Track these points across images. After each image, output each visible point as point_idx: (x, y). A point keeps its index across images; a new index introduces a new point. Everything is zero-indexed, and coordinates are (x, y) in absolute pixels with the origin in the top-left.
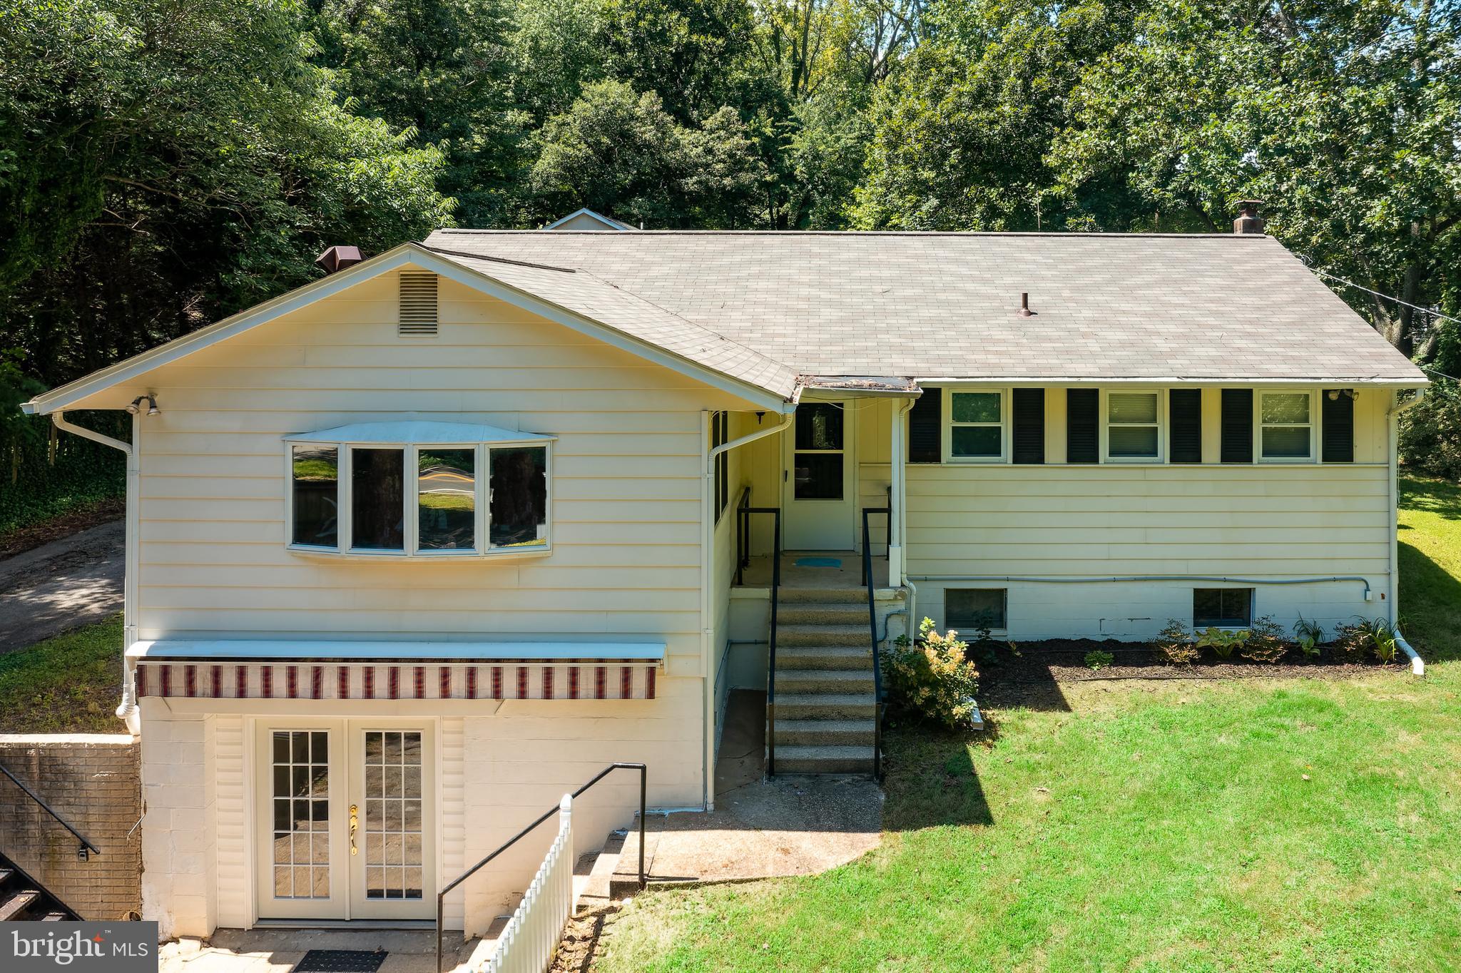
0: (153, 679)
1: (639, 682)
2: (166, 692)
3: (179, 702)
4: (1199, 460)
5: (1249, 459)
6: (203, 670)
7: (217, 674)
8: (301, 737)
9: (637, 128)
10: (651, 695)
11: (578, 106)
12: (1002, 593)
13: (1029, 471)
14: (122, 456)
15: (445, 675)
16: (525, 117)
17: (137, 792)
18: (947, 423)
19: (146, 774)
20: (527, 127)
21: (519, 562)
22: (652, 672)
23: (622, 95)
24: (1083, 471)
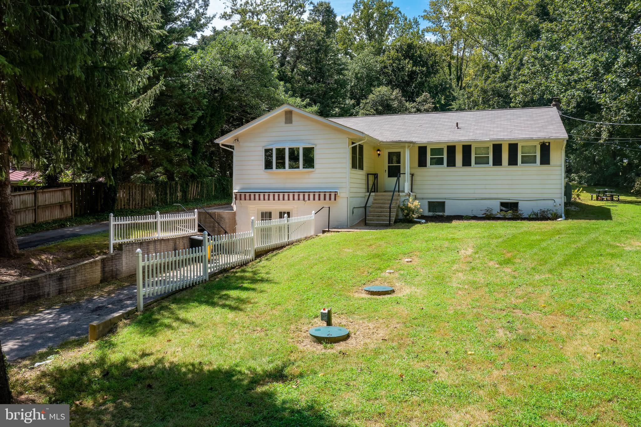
0: (238, 197)
1: (333, 197)
2: (241, 199)
3: (243, 201)
4: (501, 165)
5: (516, 164)
6: (247, 195)
7: (250, 195)
8: (266, 213)
9: (391, 103)
10: (335, 200)
11: (371, 96)
12: (444, 203)
13: (452, 169)
14: (232, 152)
15: (294, 195)
16: (353, 102)
17: (235, 221)
18: (429, 157)
19: (237, 218)
20: (354, 106)
21: (309, 172)
22: (335, 195)
23: (386, 91)
24: (467, 169)
